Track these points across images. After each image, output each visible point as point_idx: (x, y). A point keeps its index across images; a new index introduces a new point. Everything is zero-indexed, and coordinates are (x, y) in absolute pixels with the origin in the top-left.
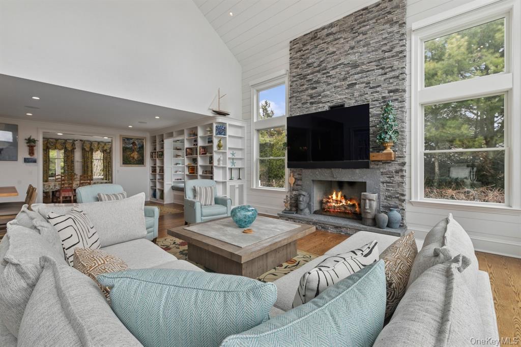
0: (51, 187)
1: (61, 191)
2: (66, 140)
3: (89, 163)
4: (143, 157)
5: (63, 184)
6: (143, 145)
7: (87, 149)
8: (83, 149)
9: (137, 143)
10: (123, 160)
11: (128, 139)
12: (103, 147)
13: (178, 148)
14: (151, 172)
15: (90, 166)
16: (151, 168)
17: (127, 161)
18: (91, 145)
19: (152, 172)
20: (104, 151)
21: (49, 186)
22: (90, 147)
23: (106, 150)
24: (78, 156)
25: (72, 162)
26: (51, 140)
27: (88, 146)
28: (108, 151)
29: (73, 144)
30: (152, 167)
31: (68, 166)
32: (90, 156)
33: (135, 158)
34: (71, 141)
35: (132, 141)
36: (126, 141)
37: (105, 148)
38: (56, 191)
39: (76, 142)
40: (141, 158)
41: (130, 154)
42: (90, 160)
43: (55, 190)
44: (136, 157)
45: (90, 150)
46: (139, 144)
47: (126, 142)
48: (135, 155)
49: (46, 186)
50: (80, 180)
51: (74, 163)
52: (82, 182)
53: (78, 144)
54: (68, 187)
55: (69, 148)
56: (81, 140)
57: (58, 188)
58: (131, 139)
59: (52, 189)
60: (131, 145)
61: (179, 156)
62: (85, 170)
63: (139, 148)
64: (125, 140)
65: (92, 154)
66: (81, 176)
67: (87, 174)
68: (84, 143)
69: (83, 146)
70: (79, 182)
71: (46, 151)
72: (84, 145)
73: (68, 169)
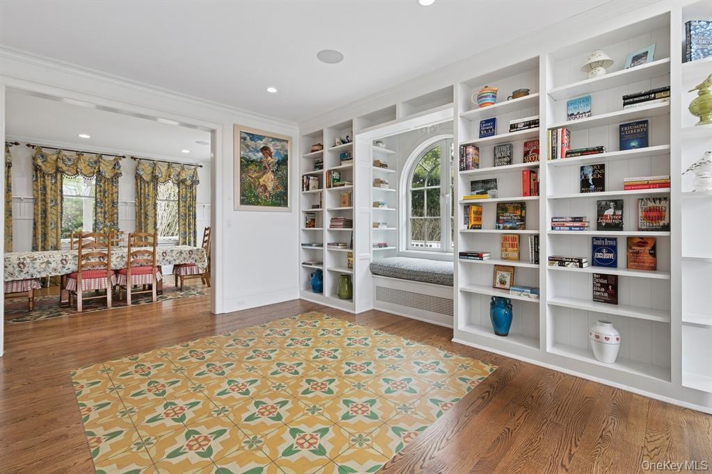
0: (53, 265)
1: (79, 276)
2: (101, 156)
3: (150, 208)
4: (286, 188)
5: (87, 257)
6: (287, 156)
7: (147, 178)
8: (138, 177)
9: (272, 149)
10: (242, 194)
11: (253, 137)
12: (179, 175)
13: (382, 161)
14: (303, 226)
15: (151, 213)
16: (303, 217)
17: (249, 196)
18: (154, 169)
19: (308, 225)
20: (180, 183)
21: (48, 262)
22: (153, 173)
23: (183, 181)
24: (125, 190)
25: (114, 204)
26: (65, 153)
27: (149, 170)
28: (189, 183)
29: (116, 165)
30: (308, 213)
31: (105, 213)
32: (151, 193)
33: (269, 189)
34: (112, 158)
35: (261, 144)
36: (249, 142)
37: (183, 176)
38: (68, 276)
39: (122, 162)
40: (281, 189)
41: (258, 178)
42: (150, 202)
43: (64, 272)
44: (270, 186)
45: (152, 181)
46: (278, 153)
47: (247, 146)
48: (269, 180)
49: (38, 262)
50: (130, 246)
51: (117, 208)
52: (134, 249)
53: (126, 166)
54: (100, 264)
55: (107, 172)
56: (132, 158)
57: (71, 266)
58: (261, 138)
59: (55, 270)
60: (260, 155)
61: (382, 182)
62: (140, 223)
63: (279, 163)
64: (245, 139)
65: (155, 189)
66: (130, 236)
67: (146, 231)
68: (139, 163)
69: (137, 169)
70: (126, 250)
71: (56, 177)
72: (140, 167)
73: (105, 219)
